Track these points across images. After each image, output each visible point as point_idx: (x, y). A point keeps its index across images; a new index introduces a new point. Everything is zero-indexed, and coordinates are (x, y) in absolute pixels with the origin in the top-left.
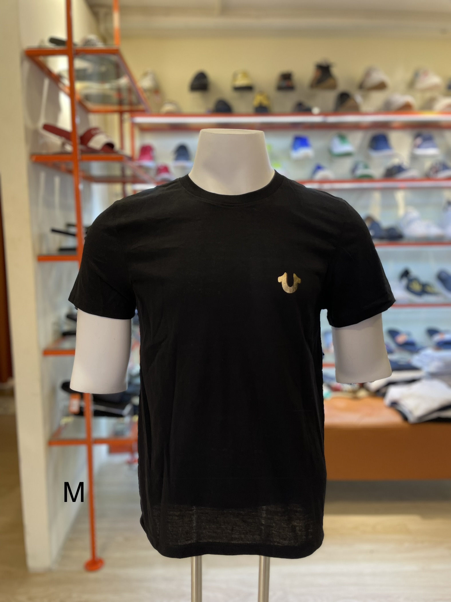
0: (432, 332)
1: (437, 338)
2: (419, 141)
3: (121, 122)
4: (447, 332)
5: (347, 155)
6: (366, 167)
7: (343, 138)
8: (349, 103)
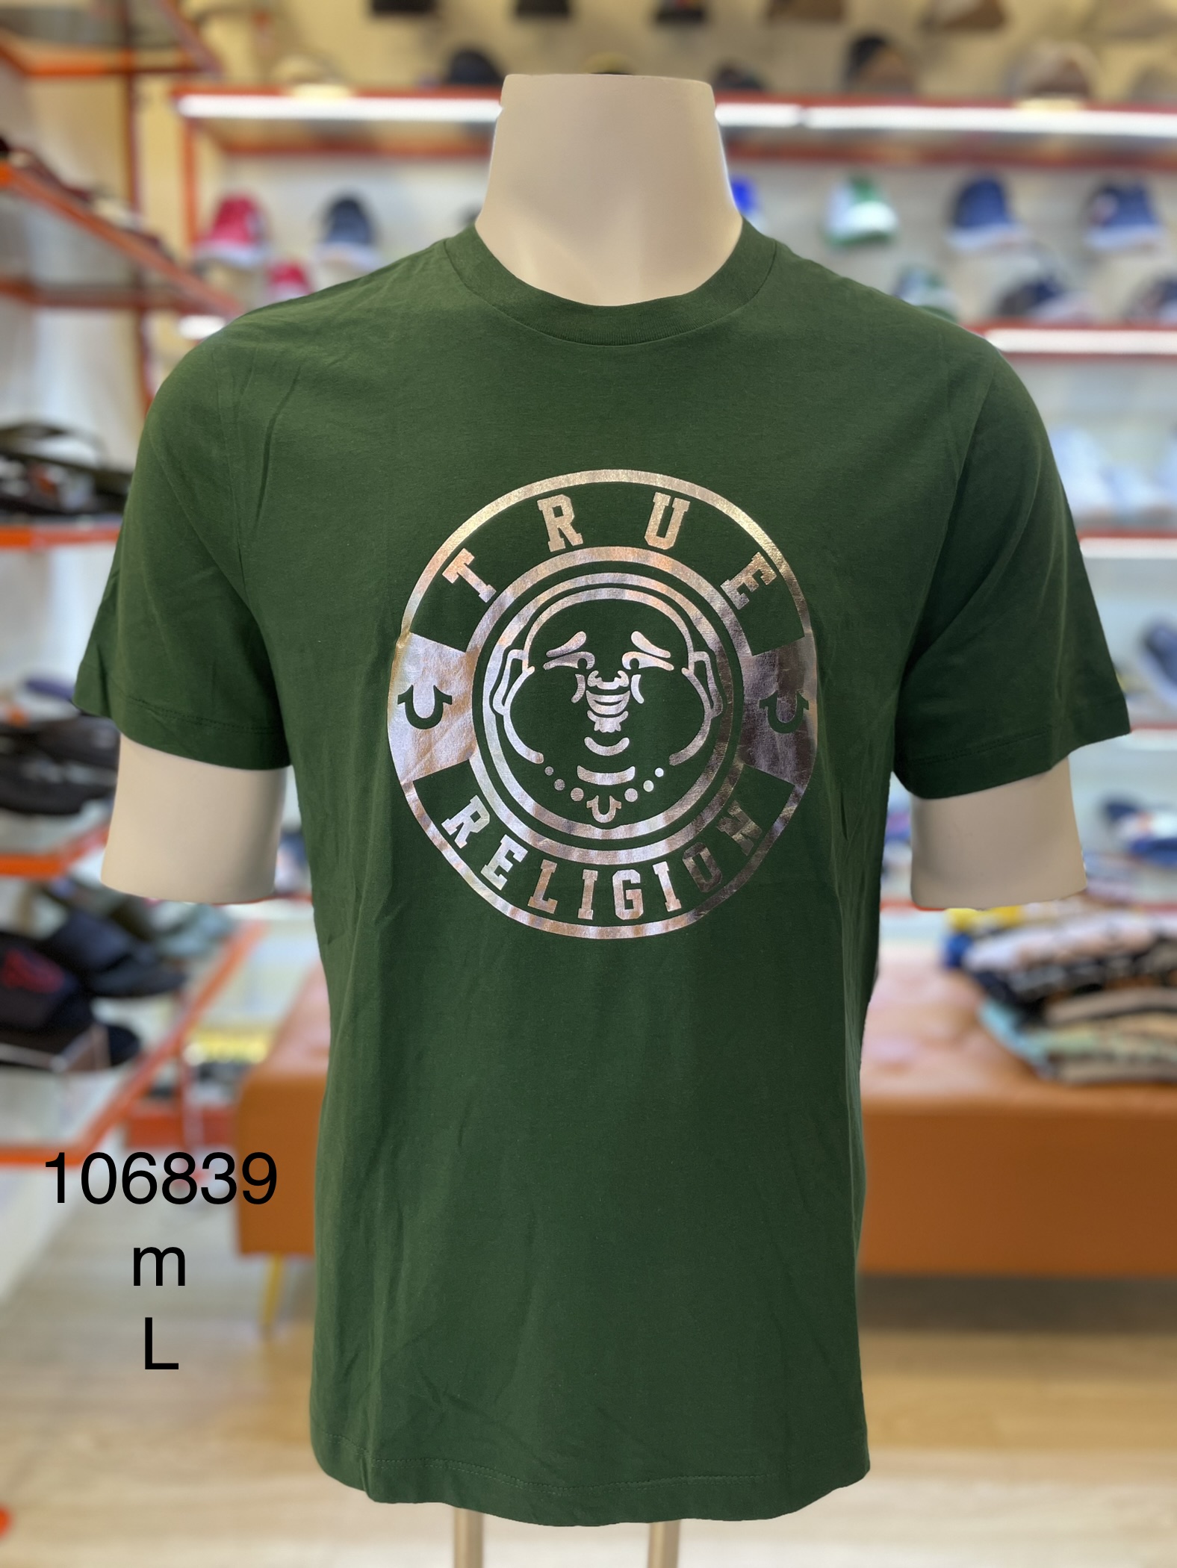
0: (1117, 810)
1: (1131, 829)
2: (1107, 207)
3: (131, 104)
4: (1165, 808)
5: (874, 240)
6: (934, 282)
7: (863, 189)
8: (885, 64)
